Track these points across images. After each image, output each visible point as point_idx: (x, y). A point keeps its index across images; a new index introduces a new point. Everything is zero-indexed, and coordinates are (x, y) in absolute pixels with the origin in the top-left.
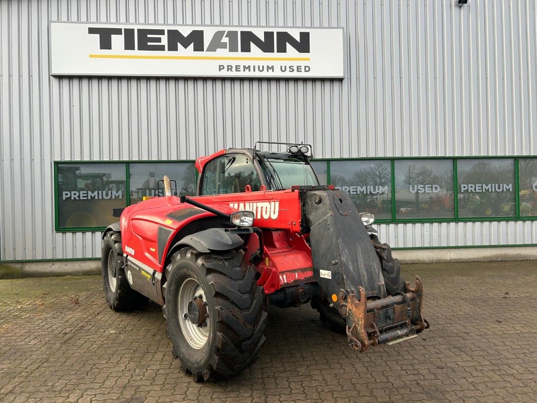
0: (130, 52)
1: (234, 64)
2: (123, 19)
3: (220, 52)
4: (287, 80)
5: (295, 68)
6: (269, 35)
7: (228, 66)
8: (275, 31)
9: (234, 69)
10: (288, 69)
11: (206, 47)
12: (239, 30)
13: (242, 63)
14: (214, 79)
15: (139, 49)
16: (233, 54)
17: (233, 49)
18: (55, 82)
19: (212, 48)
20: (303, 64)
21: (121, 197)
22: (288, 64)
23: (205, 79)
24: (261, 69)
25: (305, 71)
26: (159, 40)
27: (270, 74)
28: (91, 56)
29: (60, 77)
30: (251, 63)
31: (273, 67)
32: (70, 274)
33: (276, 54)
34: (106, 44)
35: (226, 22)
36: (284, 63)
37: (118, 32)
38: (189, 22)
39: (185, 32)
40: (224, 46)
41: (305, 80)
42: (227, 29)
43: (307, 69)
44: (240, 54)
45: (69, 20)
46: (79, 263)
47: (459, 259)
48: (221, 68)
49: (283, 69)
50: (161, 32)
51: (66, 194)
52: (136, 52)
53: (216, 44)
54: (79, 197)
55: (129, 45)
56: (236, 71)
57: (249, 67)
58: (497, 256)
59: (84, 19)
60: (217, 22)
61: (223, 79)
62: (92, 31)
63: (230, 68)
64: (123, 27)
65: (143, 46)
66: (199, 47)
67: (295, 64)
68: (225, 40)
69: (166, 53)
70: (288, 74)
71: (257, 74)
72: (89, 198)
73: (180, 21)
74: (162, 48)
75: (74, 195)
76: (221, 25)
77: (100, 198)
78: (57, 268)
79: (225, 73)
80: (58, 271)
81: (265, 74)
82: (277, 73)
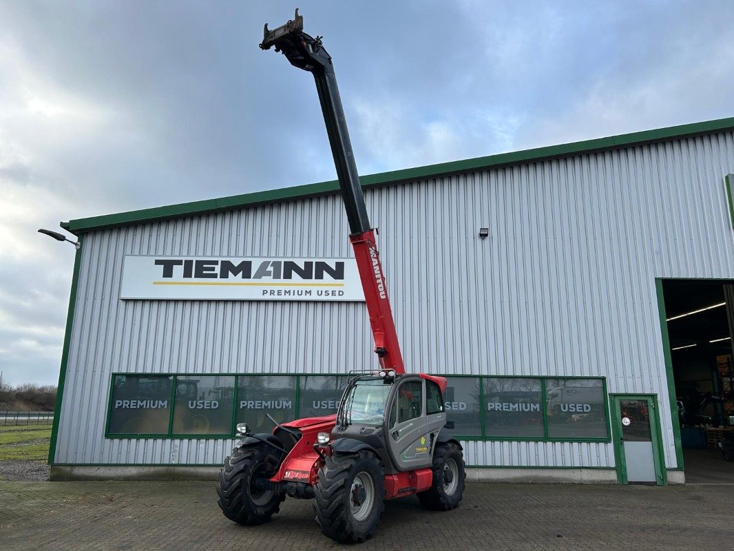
0: (187, 280)
1: (276, 289)
2: (185, 253)
3: (265, 279)
4: (324, 302)
5: (330, 293)
6: (308, 265)
7: (271, 291)
8: (314, 261)
9: (276, 293)
10: (324, 293)
11: (253, 275)
12: (283, 260)
13: (283, 288)
14: (259, 302)
15: (195, 277)
16: (277, 281)
17: (277, 276)
18: (122, 304)
19: (258, 276)
20: (337, 289)
21: (166, 407)
22: (324, 289)
23: (250, 302)
24: (300, 293)
25: (339, 295)
26: (213, 269)
27: (308, 298)
28: (154, 283)
29: (127, 301)
30: (292, 288)
31: (310, 292)
32: (112, 478)
33: (314, 281)
34: (168, 273)
35: (273, 254)
36: (320, 288)
37: (179, 263)
38: (241, 254)
39: (236, 262)
40: (268, 274)
41: (340, 303)
42: (272, 260)
43: (341, 293)
44: (282, 280)
45: (140, 254)
46: (122, 468)
47: (487, 479)
48: (265, 292)
49: (320, 293)
50: (216, 263)
51: (119, 403)
52: (193, 279)
53: (262, 272)
54: (129, 405)
55: (187, 274)
56: (278, 295)
57: (289, 291)
58: (527, 478)
59: (152, 252)
60: (265, 254)
61: (267, 302)
62: (158, 262)
63: (272, 292)
64: (184, 259)
65: (199, 274)
66: (247, 275)
67: (330, 289)
68: (270, 269)
69: (218, 280)
70: (323, 298)
71: (296, 297)
72: (138, 407)
73: (233, 254)
74: (215, 276)
75: (125, 404)
76: (268, 257)
77: (148, 407)
78: (102, 472)
79: (268, 297)
80: (103, 475)
81: (304, 297)
82: (314, 297)
